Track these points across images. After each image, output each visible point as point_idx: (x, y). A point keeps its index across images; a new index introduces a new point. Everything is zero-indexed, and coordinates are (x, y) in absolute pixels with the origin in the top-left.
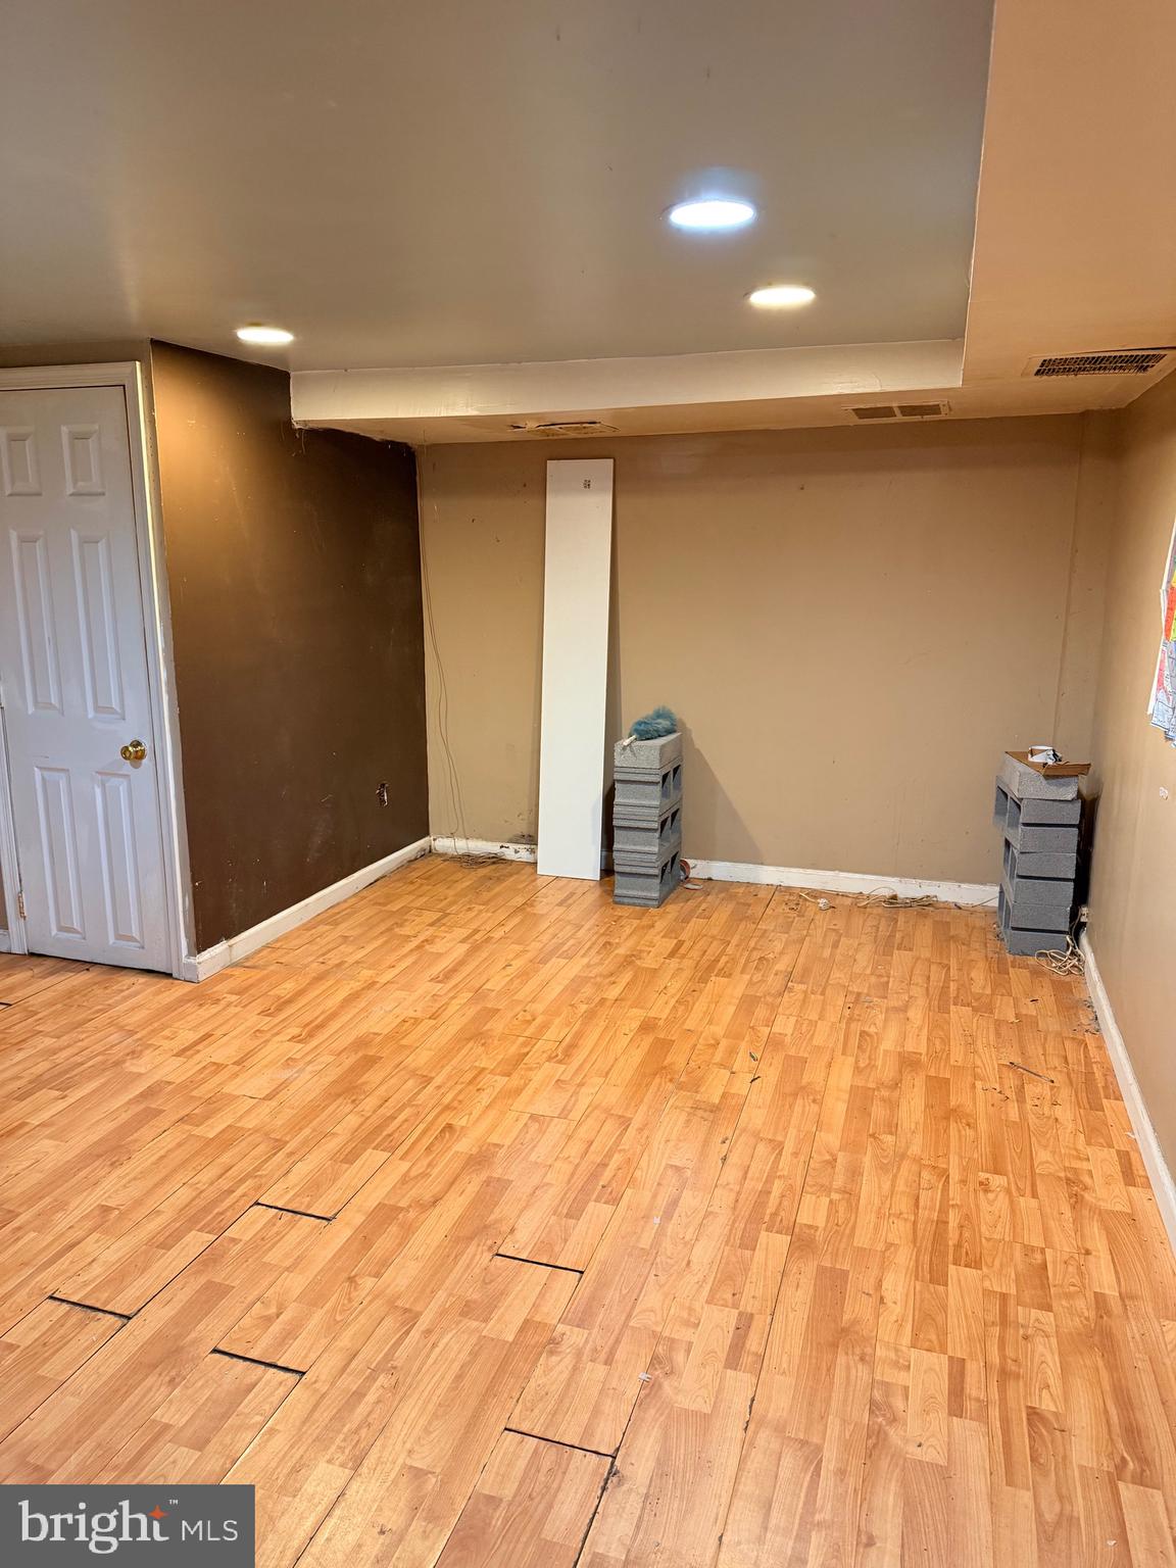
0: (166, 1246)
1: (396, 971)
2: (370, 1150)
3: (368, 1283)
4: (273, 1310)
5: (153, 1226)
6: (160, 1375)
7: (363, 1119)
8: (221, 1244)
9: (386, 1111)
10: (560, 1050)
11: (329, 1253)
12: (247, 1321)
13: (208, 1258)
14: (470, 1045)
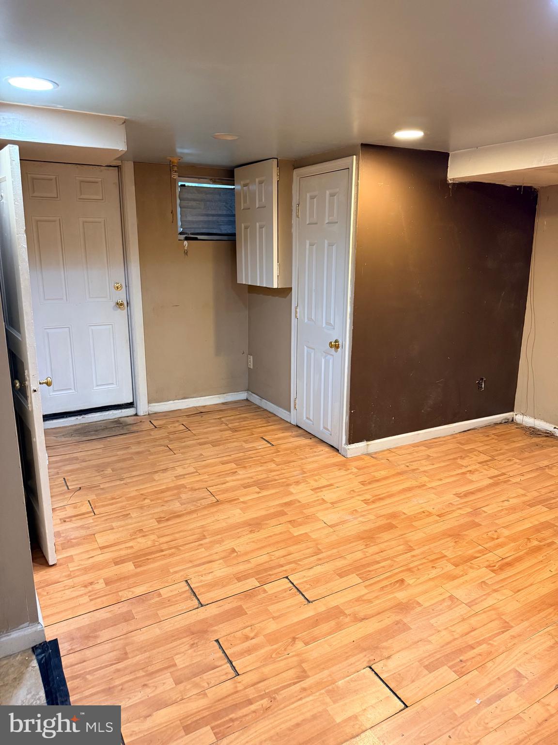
0: (239, 579)
1: (440, 483)
2: (355, 574)
3: (299, 645)
4: (252, 635)
5: (242, 567)
6: (191, 639)
7: (364, 556)
8: (258, 590)
9: (378, 558)
10: (499, 563)
11: (296, 619)
12: (239, 634)
13: (248, 594)
14: (448, 539)
